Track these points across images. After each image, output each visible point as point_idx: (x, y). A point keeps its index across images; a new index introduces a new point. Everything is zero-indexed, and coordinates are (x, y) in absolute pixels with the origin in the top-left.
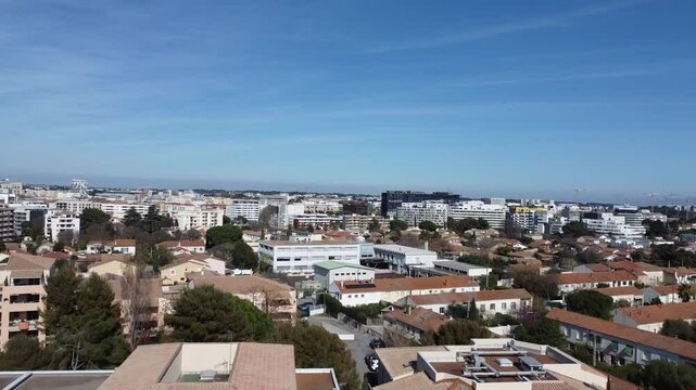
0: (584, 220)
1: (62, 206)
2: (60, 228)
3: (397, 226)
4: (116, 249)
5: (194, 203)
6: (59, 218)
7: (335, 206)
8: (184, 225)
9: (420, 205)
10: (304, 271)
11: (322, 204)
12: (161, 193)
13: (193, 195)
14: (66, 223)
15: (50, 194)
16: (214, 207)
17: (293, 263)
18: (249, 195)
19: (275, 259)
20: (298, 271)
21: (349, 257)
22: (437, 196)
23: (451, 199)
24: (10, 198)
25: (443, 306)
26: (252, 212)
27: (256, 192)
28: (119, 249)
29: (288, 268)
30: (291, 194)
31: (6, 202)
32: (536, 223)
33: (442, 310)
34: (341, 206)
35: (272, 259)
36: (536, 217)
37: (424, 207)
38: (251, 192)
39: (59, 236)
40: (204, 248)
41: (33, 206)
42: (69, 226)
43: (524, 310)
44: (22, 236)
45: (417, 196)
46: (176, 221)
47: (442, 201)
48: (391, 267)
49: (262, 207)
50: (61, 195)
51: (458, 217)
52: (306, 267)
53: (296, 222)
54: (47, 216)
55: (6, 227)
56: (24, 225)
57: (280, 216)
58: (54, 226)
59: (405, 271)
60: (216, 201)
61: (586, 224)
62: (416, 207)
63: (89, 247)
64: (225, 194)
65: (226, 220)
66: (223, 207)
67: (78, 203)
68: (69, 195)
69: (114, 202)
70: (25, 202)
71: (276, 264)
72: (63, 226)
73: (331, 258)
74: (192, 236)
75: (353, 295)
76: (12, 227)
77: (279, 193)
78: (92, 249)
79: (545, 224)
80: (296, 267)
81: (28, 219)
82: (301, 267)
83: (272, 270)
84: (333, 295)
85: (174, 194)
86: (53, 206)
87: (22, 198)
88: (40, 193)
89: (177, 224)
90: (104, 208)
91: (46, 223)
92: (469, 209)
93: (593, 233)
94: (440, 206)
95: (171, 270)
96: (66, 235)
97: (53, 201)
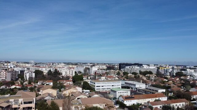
0: (182, 71)
1: (28, 69)
2: (29, 76)
3: (125, 73)
4: (47, 83)
5: (65, 67)
6: (29, 73)
7: (105, 67)
8: (64, 74)
9: (131, 67)
10: (105, 90)
11: (101, 67)
12: (54, 64)
13: (63, 64)
14: (31, 75)
15: (24, 64)
16: (71, 68)
17: (101, 88)
18: (79, 64)
19: (96, 86)
20: (103, 90)
21: (118, 85)
22: (135, 64)
23: (140, 65)
24: (14, 67)
25: (160, 106)
26: (82, 70)
27: (80, 63)
28: (48, 83)
29: (100, 89)
30: (91, 63)
31: (13, 68)
32: (167, 72)
33: (160, 107)
34: (107, 67)
35: (95, 86)
36: (167, 70)
37: (132, 67)
38: (79, 63)
39: (29, 78)
40: (72, 82)
41: (20, 69)
42: (32, 75)
43: (187, 106)
44: (18, 78)
45: (130, 64)
46: (62, 73)
47: (137, 66)
48: (131, 88)
49: (84, 68)
50: (27, 65)
51: (143, 71)
52: (105, 89)
53: (95, 73)
54: (25, 72)
55: (14, 76)
56: (19, 75)
57: (90, 71)
58: (27, 76)
59: (136, 90)
60: (71, 66)
61: (183, 73)
62: (130, 68)
63: (39, 83)
64: (72, 64)
65: (75, 72)
66: (73, 68)
67: (33, 68)
68: (29, 65)
69: (42, 67)
70: (18, 68)
71: (96, 88)
72: (30, 75)
73: (113, 86)
74: (67, 78)
75: (128, 101)
76: (15, 76)
77: (87, 63)
78: (40, 83)
79: (169, 72)
80: (102, 89)
81: (19, 73)
82: (103, 89)
83: (95, 90)
84: (121, 101)
85: (58, 64)
86: (26, 69)
87: (17, 66)
88: (21, 64)
89: (62, 74)
90: (40, 69)
91: (25, 74)
92: (146, 68)
93: (185, 75)
94: (137, 67)
95: (66, 91)
96: (31, 78)
97: (26, 67)
